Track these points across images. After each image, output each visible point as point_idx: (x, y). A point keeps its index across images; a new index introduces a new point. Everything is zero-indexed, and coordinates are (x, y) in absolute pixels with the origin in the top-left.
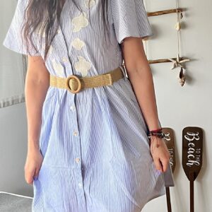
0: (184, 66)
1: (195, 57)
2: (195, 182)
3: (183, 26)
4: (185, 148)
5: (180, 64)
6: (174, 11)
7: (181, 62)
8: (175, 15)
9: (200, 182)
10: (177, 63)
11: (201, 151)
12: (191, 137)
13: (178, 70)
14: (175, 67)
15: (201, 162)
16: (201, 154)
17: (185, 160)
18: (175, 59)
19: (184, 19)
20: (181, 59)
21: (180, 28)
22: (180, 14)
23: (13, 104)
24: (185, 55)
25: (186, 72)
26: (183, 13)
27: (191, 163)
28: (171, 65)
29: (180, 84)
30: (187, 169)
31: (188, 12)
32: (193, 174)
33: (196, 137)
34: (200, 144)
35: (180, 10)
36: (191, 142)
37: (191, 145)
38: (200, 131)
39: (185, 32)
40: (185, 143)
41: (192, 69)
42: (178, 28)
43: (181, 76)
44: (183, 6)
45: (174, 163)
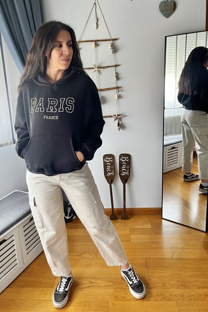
0: (120, 119)
1: (126, 115)
2: (126, 184)
3: (119, 97)
4: (121, 165)
5: (118, 118)
6: (115, 88)
7: (119, 117)
8: (115, 90)
9: (129, 184)
10: (116, 117)
11: (130, 167)
12: (124, 159)
13: (117, 121)
14: (115, 120)
15: (129, 173)
16: (129, 169)
17: (121, 172)
18: (115, 116)
19: (120, 93)
20: (118, 116)
21: (118, 98)
22: (118, 90)
23: (6, 145)
24: (121, 113)
25: (121, 122)
26: (120, 90)
27: (124, 174)
28: (113, 119)
29: (118, 130)
30: (122, 177)
31: (122, 89)
32: (125, 180)
33: (127, 159)
34: (129, 163)
35: (118, 88)
36: (124, 162)
37: (124, 164)
38: (129, 156)
39: (120, 100)
40: (121, 162)
41: (125, 121)
42: (117, 98)
43: (119, 125)
44: (119, 86)
45: (115, 174)
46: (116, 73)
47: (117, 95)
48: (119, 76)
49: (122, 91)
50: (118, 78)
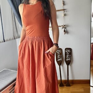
1: (69, 25)
2: (69, 66)
3: (65, 15)
4: (66, 54)
6: (62, 10)
7: (65, 27)
8: (63, 11)
9: (71, 66)
11: (71, 56)
12: (68, 51)
13: (64, 29)
15: (71, 59)
16: (71, 57)
17: (66, 58)
18: (62, 26)
19: (65, 13)
20: (64, 26)
24: (66, 24)
25: (66, 30)
26: (65, 11)
27: (68, 60)
28: (61, 28)
29: (64, 34)
30: (66, 62)
31: (67, 10)
32: (68, 63)
34: (71, 53)
35: (64, 10)
36: (68, 53)
38: (70, 49)
41: (68, 29)
43: (64, 31)
44: (65, 8)
45: (62, 59)
46: (63, 1)
47: (63, 14)
48: (65, 3)
49: (66, 11)
50: (64, 4)
